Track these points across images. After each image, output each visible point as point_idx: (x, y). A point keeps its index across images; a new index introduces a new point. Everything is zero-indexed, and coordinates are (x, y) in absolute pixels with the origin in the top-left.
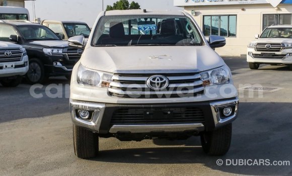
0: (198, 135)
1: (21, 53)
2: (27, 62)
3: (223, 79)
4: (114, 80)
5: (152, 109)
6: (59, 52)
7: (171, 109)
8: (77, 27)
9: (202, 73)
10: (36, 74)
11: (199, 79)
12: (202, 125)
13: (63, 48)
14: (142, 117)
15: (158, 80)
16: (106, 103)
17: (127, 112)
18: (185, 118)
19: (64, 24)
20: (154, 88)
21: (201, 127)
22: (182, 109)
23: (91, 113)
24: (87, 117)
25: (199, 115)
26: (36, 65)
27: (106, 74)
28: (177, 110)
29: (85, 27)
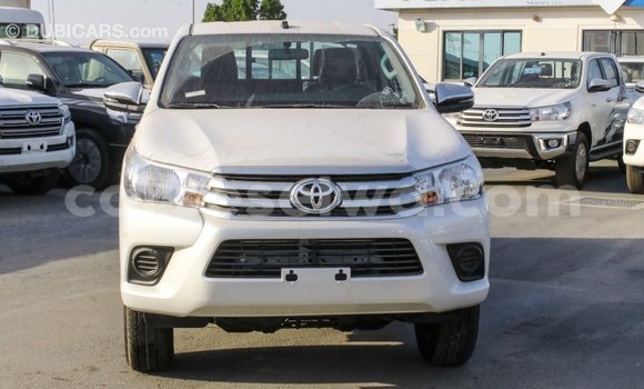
1: (61, 116)
2: (71, 138)
10: (89, 166)
26: (90, 144)
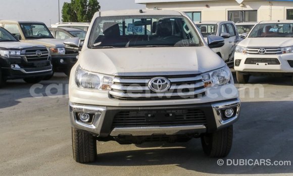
0: (199, 137)
3: (224, 80)
4: (114, 83)
5: (154, 112)
6: (17, 54)
7: (173, 111)
8: (35, 27)
9: (203, 74)
11: (200, 81)
12: (204, 127)
13: (21, 50)
14: (144, 120)
15: (159, 82)
16: (107, 106)
17: (128, 115)
18: (187, 120)
19: (21, 24)
20: (156, 91)
21: (202, 129)
22: (184, 111)
23: (92, 116)
24: (87, 120)
25: (201, 117)
27: (107, 77)
28: (179, 112)
29: (43, 27)
